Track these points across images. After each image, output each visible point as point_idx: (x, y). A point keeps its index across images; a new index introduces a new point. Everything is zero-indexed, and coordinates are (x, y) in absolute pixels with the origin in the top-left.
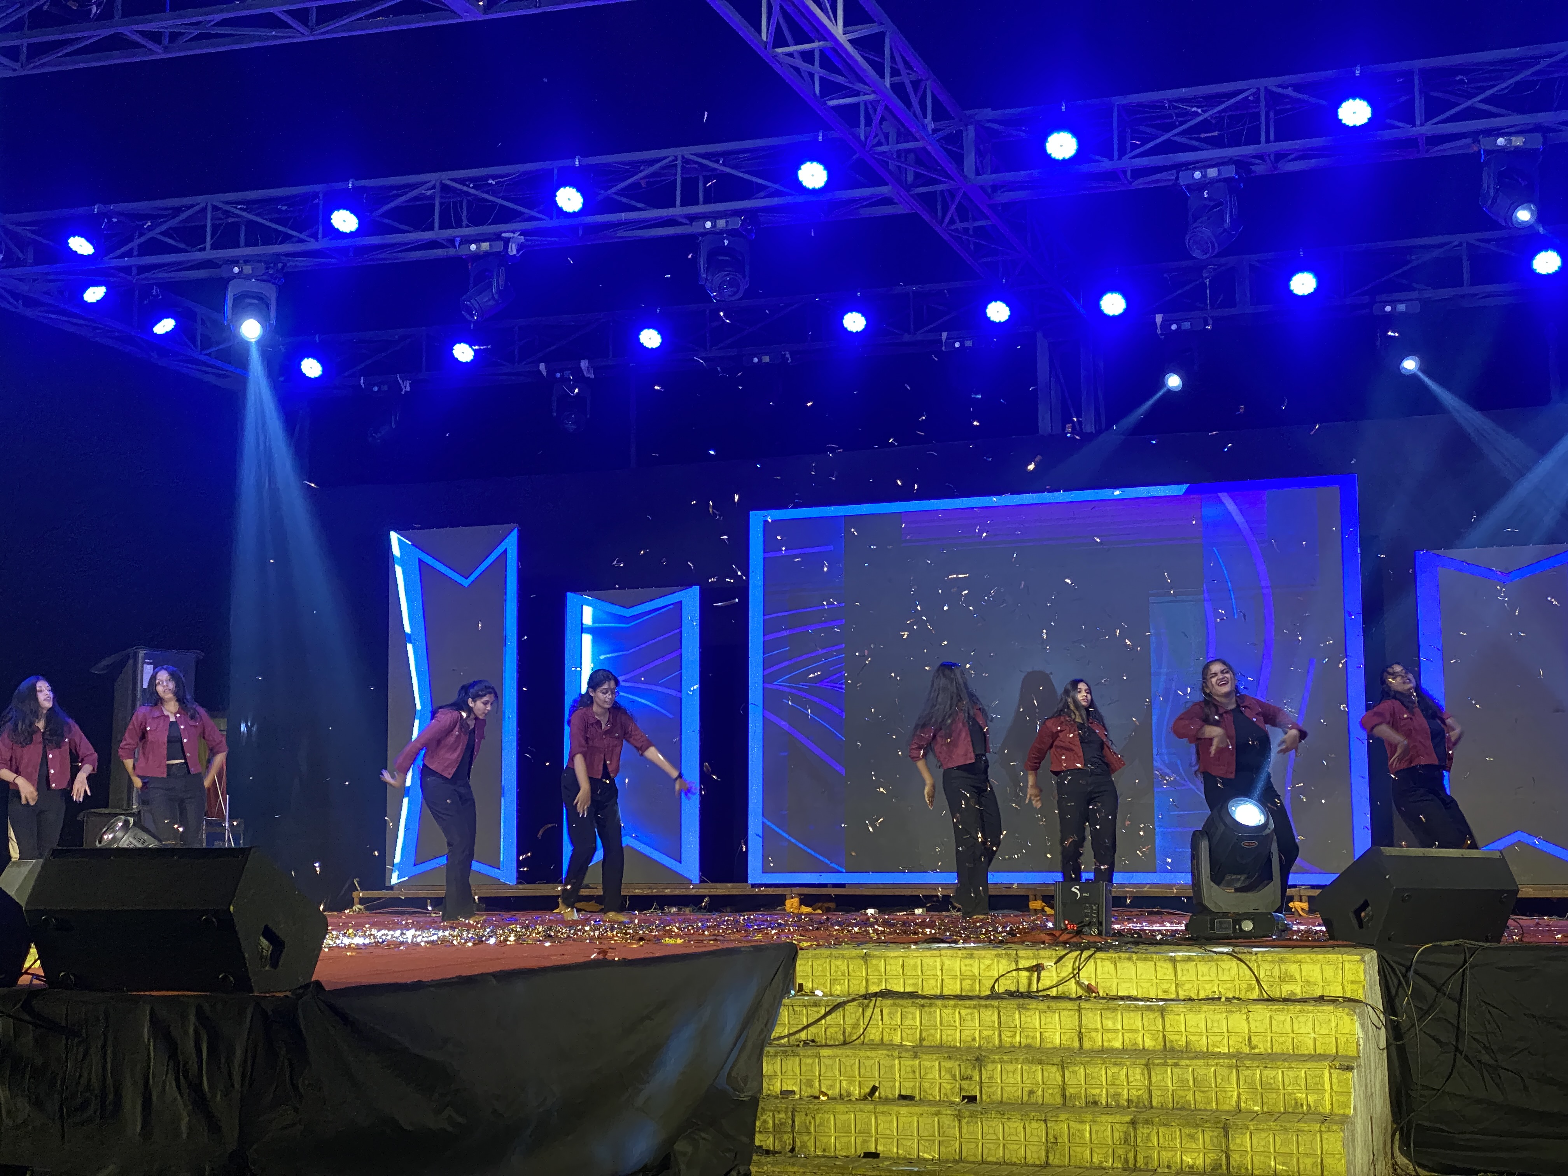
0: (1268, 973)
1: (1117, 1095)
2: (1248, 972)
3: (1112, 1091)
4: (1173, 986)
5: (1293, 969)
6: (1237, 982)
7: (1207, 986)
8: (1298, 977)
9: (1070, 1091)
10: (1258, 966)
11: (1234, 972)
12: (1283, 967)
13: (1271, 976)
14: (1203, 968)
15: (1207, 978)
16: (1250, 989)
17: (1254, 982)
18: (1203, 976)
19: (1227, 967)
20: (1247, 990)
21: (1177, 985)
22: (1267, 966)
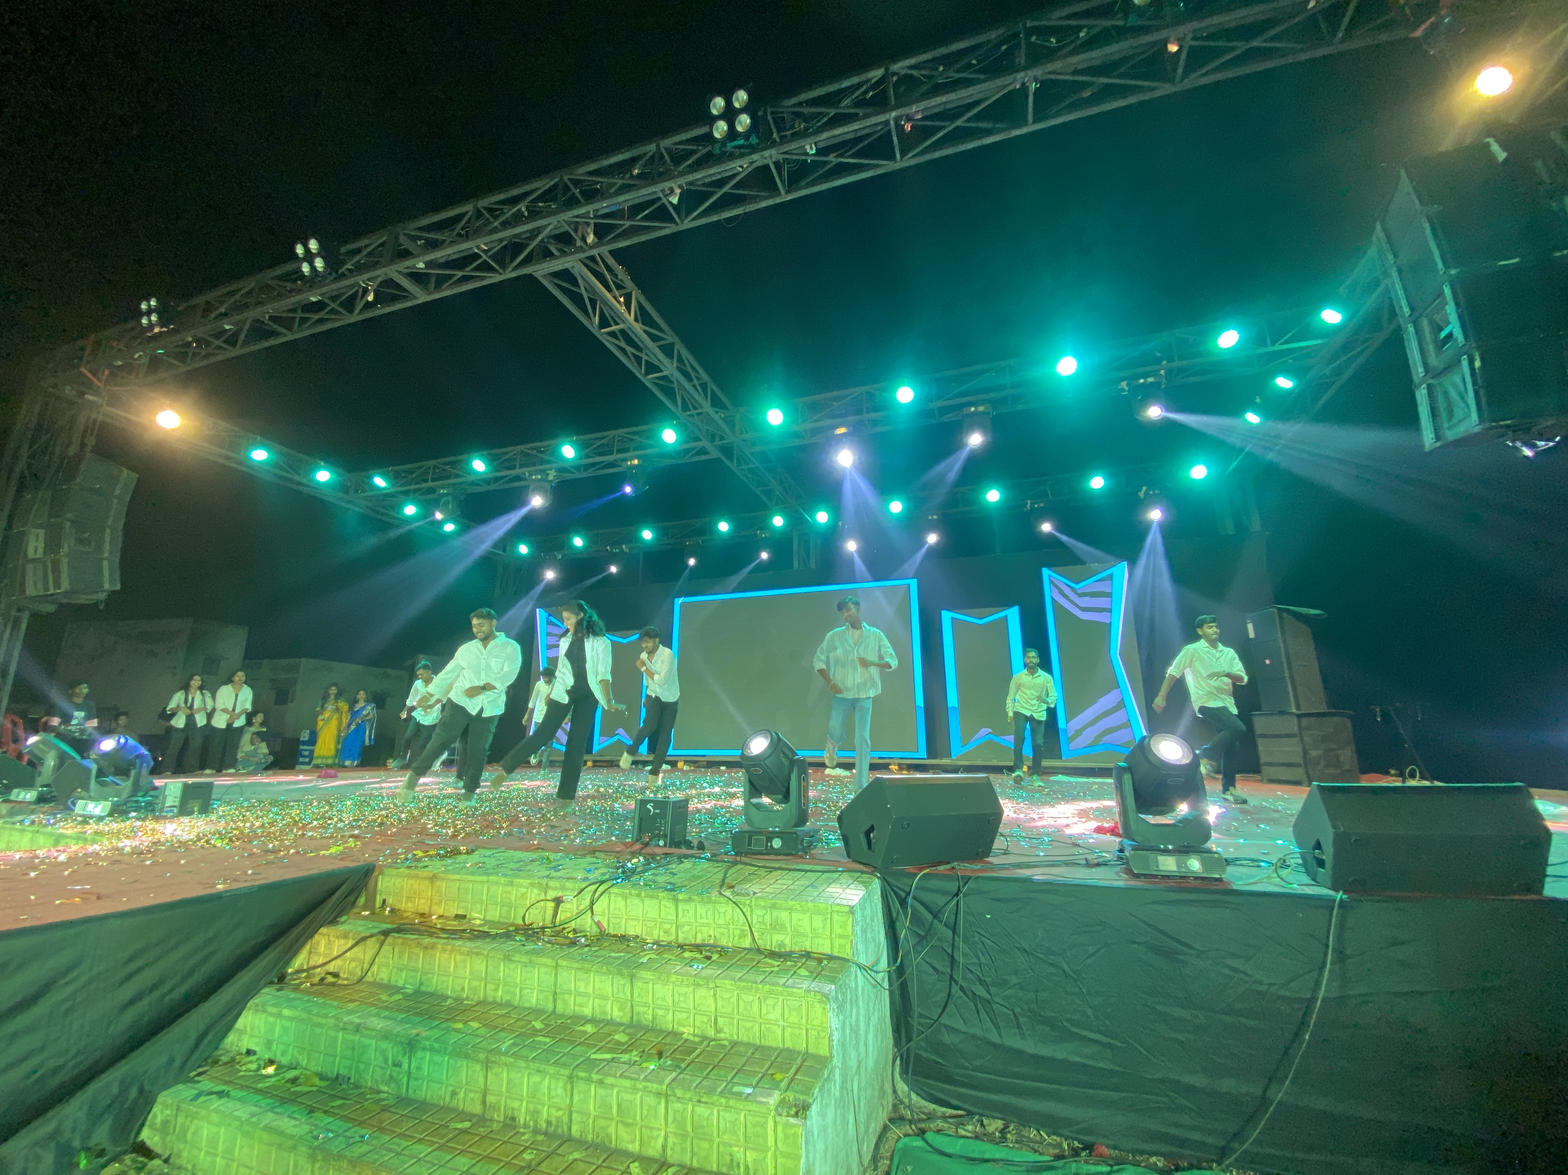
0: (761, 920)
1: (535, 1113)
2: (742, 917)
3: (531, 1106)
4: (673, 929)
5: (784, 915)
6: (731, 927)
7: (705, 929)
8: (788, 925)
9: (490, 1099)
10: (752, 911)
11: (729, 916)
12: (775, 914)
13: (763, 923)
14: (701, 909)
15: (705, 921)
16: (742, 936)
17: (747, 928)
18: (701, 918)
19: (722, 910)
20: (740, 937)
21: (677, 927)
22: (760, 912)
